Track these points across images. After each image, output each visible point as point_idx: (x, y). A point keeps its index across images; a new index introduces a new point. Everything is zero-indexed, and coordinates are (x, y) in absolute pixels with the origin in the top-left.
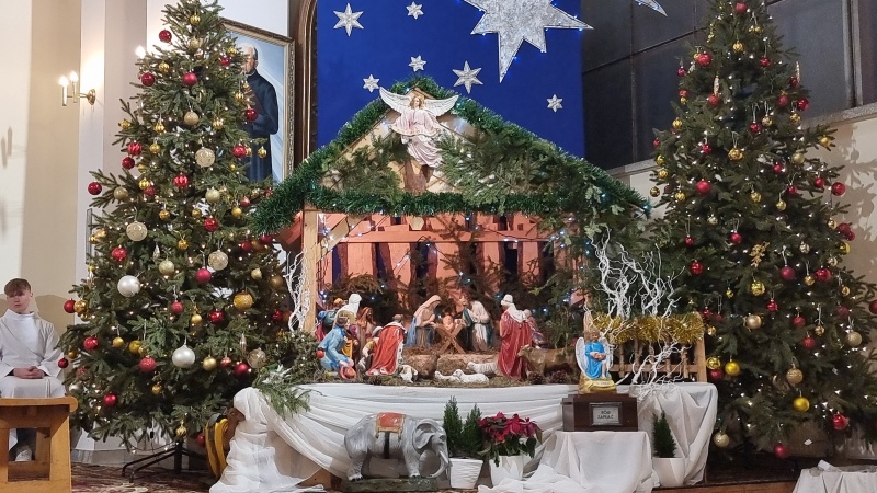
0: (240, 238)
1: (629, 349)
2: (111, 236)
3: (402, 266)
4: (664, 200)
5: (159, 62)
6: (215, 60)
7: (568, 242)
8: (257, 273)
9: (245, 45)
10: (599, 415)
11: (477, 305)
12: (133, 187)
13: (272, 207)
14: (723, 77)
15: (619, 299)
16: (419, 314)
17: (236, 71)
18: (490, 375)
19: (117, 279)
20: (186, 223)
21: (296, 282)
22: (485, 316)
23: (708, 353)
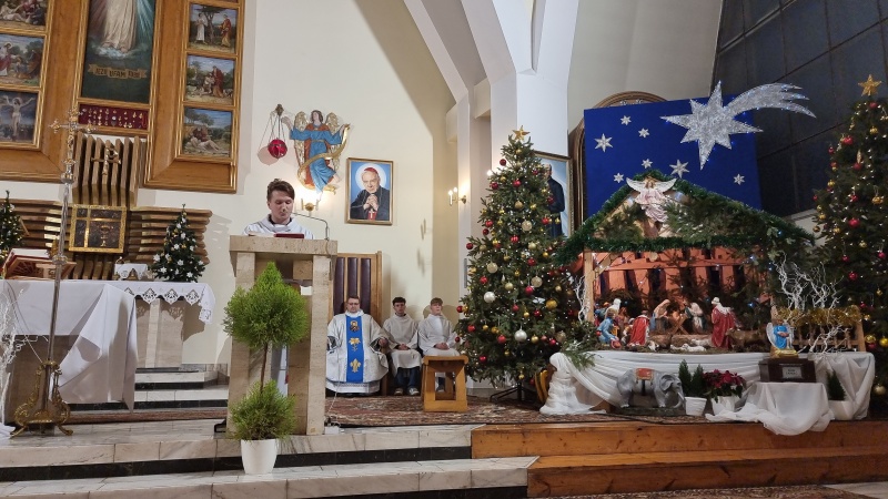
0: (547, 270)
1: (805, 330)
2: (479, 271)
3: (643, 284)
4: (824, 234)
5: (500, 176)
6: (530, 172)
7: (756, 263)
8: (559, 288)
9: (545, 163)
10: (786, 373)
11: (695, 305)
12: (489, 244)
13: (566, 250)
14: (864, 151)
15: (795, 298)
16: (657, 310)
17: (541, 177)
18: (707, 347)
19: (483, 294)
20: (518, 262)
21: (581, 293)
22: (700, 312)
23: (866, 333)
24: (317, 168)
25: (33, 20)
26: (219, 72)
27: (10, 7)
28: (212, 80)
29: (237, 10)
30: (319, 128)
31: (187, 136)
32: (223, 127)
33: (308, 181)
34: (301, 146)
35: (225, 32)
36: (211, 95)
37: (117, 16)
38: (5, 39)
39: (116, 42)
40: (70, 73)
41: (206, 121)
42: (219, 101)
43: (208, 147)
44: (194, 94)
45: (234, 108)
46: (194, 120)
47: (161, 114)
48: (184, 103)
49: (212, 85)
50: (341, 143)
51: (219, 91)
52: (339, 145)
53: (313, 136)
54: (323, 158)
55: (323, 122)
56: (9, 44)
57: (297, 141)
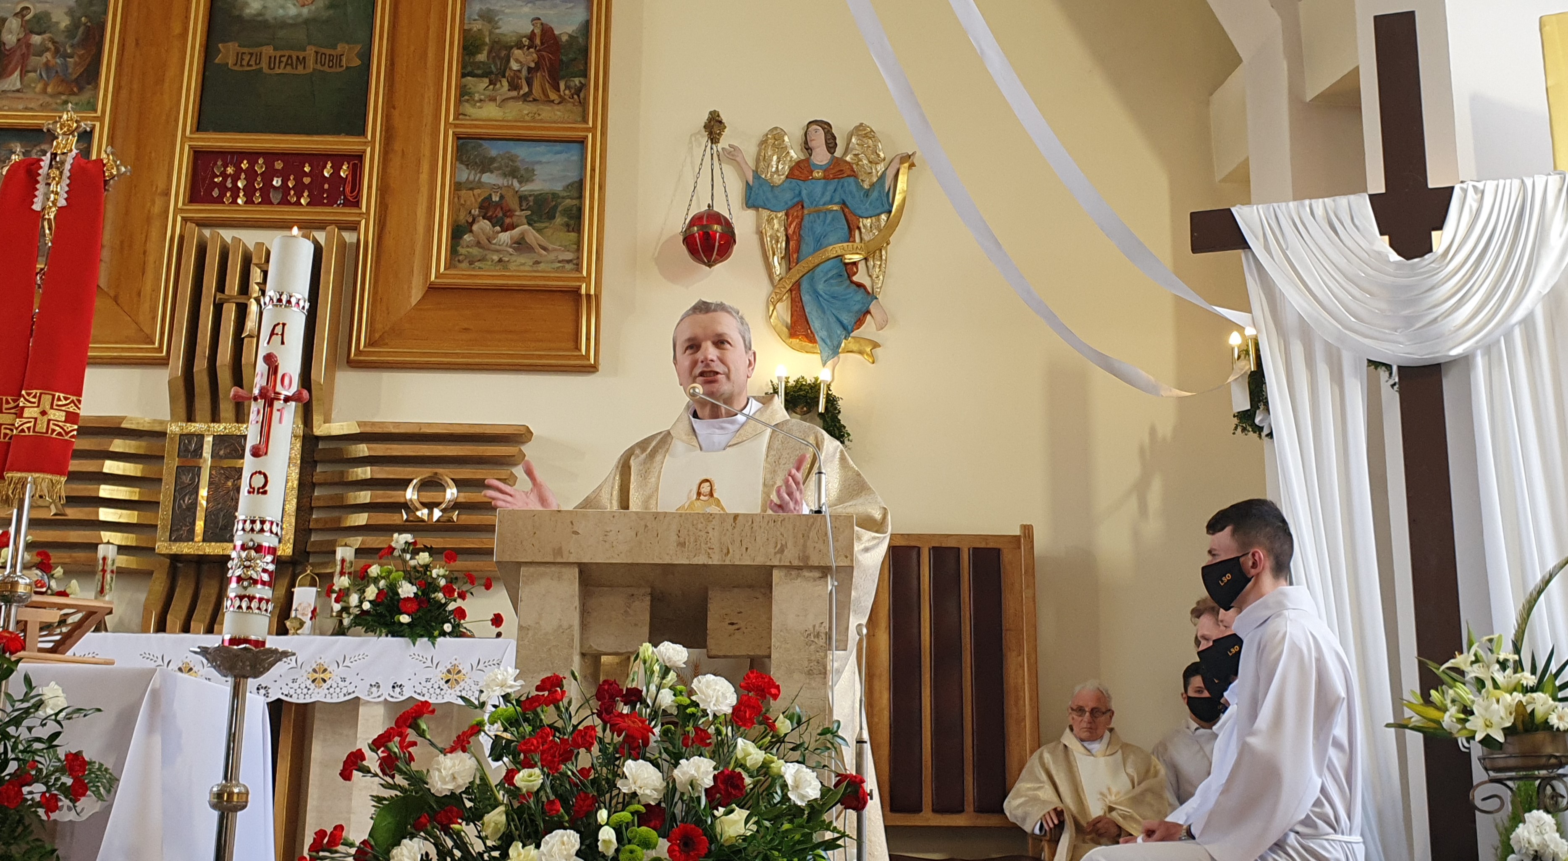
24: (822, 288)
26: (547, 32)
28: (530, 58)
30: (826, 170)
31: (463, 217)
32: (558, 187)
33: (798, 328)
34: (777, 225)
36: (525, 98)
40: (172, 68)
41: (513, 173)
42: (547, 113)
43: (521, 245)
44: (481, 100)
45: (588, 130)
46: (483, 172)
47: (396, 161)
48: (456, 126)
49: (530, 69)
50: (890, 212)
51: (547, 84)
52: (884, 217)
53: (810, 195)
54: (840, 257)
55: (838, 153)
56: (28, 8)
57: (765, 213)
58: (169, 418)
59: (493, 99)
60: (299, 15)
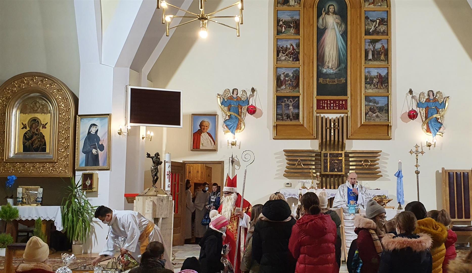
24: (433, 123)
25: (294, 58)
26: (380, 75)
27: (284, 53)
28: (377, 80)
29: (388, 39)
30: (433, 100)
32: (383, 105)
33: (428, 130)
34: (423, 111)
35: (382, 53)
36: (377, 88)
37: (330, 51)
38: (283, 70)
39: (330, 65)
40: (311, 84)
41: (375, 103)
42: (381, 91)
43: (377, 116)
44: (368, 89)
45: (389, 94)
46: (370, 103)
47: (353, 101)
48: (365, 94)
49: (377, 82)
50: (445, 108)
51: (381, 86)
52: (443, 109)
53: (430, 105)
54: (436, 117)
55: (435, 97)
56: (284, 73)
57: (421, 108)
58: (318, 149)
59: (371, 88)
60: (332, 73)
